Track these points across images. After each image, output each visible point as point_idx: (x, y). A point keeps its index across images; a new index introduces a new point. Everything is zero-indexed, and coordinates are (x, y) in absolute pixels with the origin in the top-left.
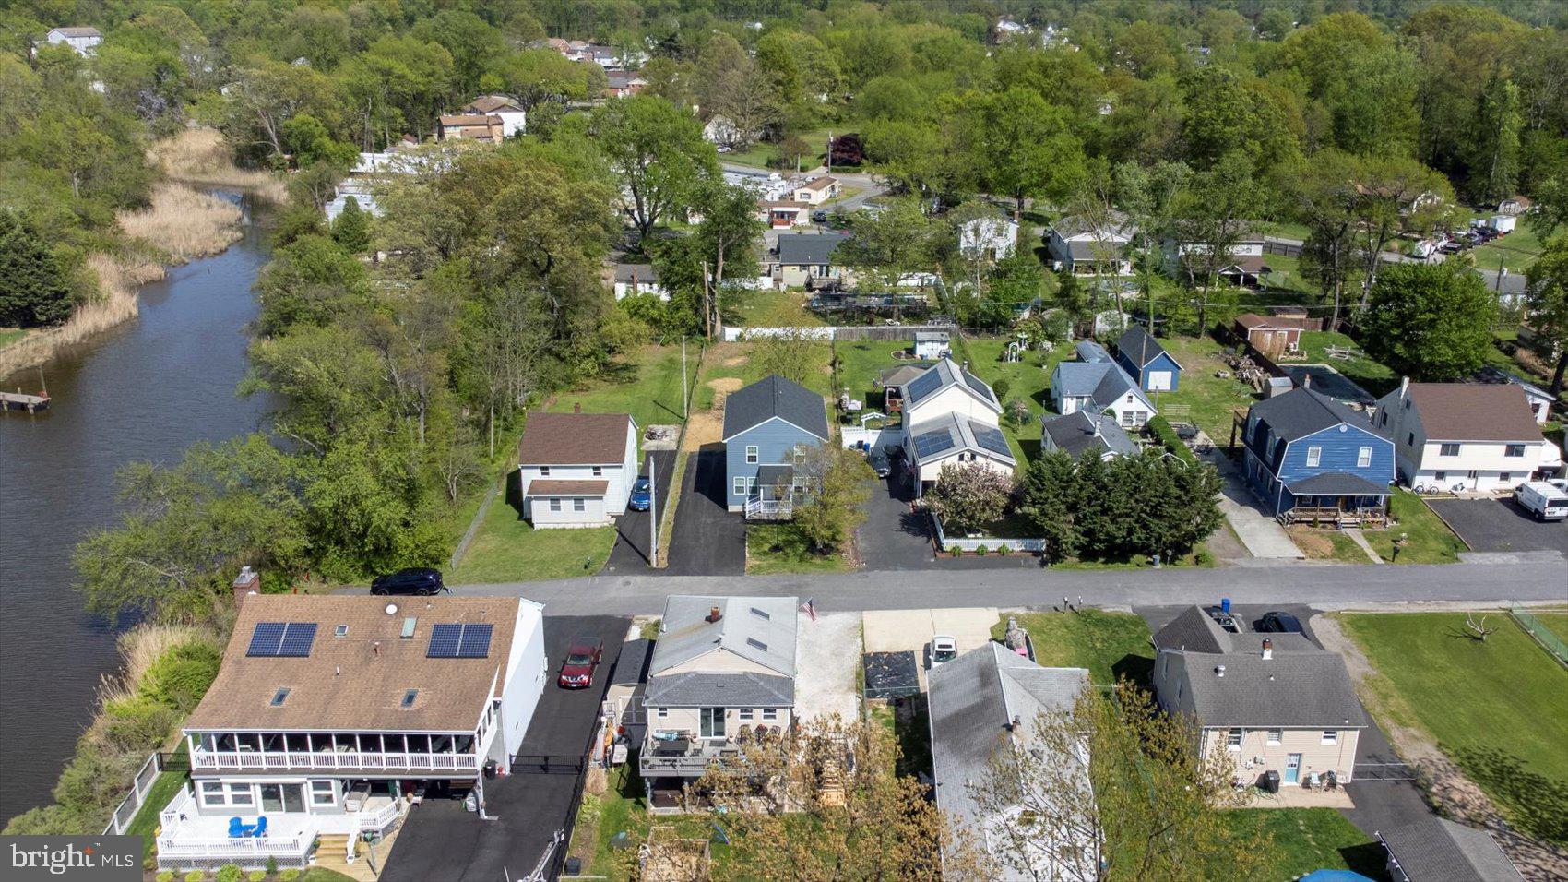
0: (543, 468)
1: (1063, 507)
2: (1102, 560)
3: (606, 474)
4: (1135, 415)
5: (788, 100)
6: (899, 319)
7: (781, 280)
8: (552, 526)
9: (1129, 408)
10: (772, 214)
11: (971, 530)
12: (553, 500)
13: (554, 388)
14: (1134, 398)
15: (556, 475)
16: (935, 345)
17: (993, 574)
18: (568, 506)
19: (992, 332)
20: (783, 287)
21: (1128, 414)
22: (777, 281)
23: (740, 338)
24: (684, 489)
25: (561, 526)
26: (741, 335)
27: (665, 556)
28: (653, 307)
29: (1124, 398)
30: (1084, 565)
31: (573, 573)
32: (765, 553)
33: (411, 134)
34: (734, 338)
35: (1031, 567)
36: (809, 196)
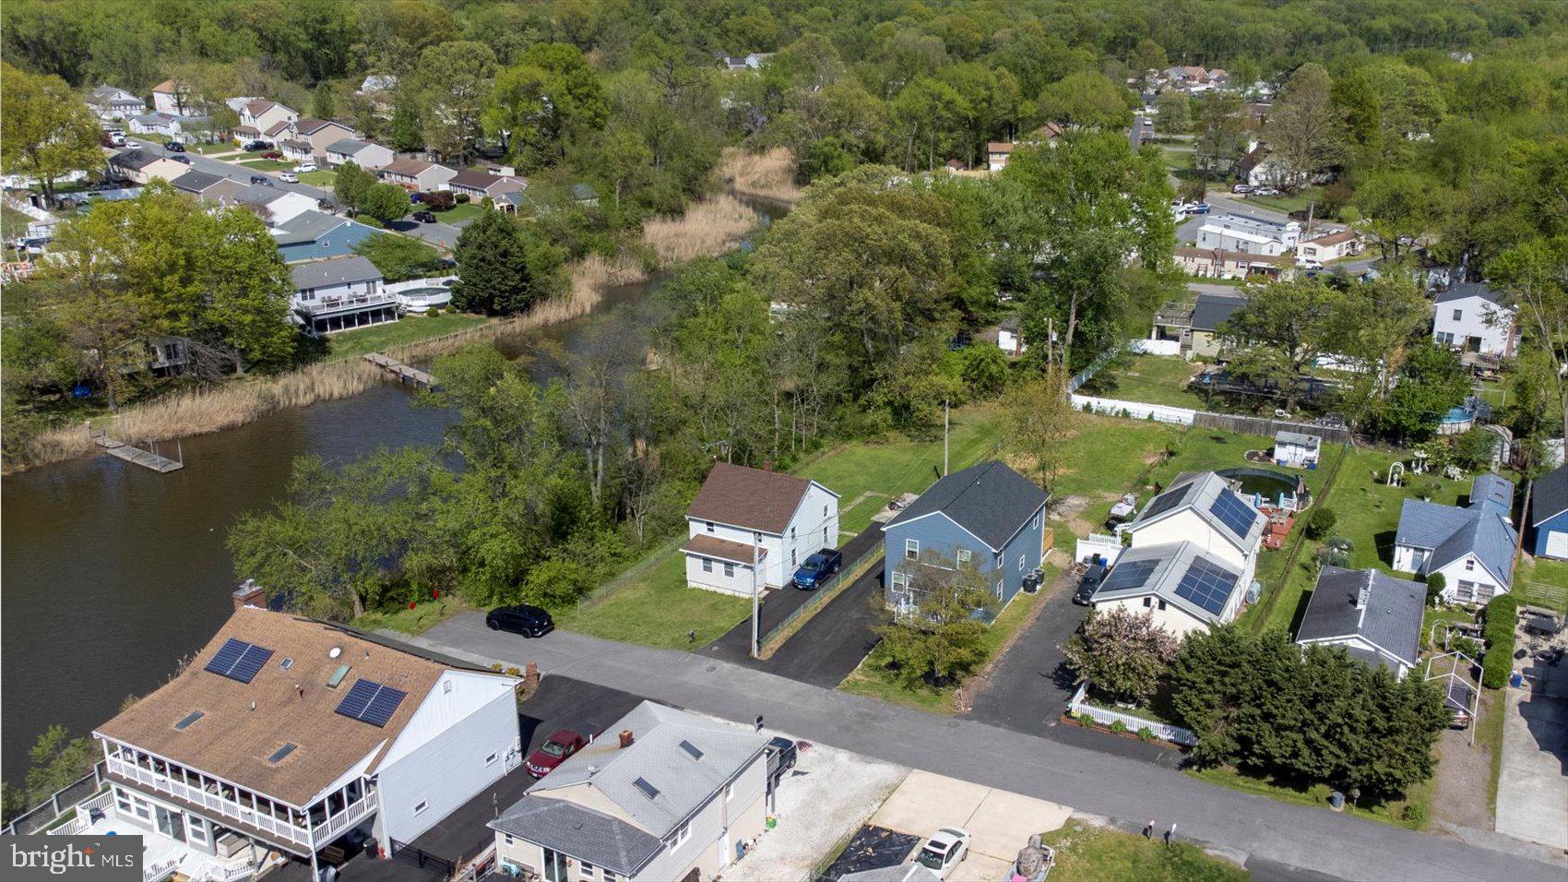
0: (709, 524)
1: (1217, 699)
2: (1270, 779)
3: (768, 543)
4: (1476, 587)
5: (1362, 140)
6: (1293, 412)
7: (1189, 347)
8: (704, 587)
9: (1468, 576)
10: (1250, 269)
11: (1126, 697)
12: (705, 559)
13: (849, 437)
14: (1476, 565)
15: (721, 533)
16: (1299, 450)
17: (1109, 761)
18: (718, 568)
19: (1395, 443)
20: (1190, 354)
21: (1465, 586)
22: (1185, 347)
23: (1087, 408)
24: (869, 571)
25: (712, 589)
26: (1089, 404)
27: (777, 647)
28: (994, 361)
29: (1461, 562)
30: (1241, 781)
31: (676, 645)
32: (878, 668)
33: (959, 159)
34: (1079, 408)
35: (1164, 765)
36: (1314, 252)
